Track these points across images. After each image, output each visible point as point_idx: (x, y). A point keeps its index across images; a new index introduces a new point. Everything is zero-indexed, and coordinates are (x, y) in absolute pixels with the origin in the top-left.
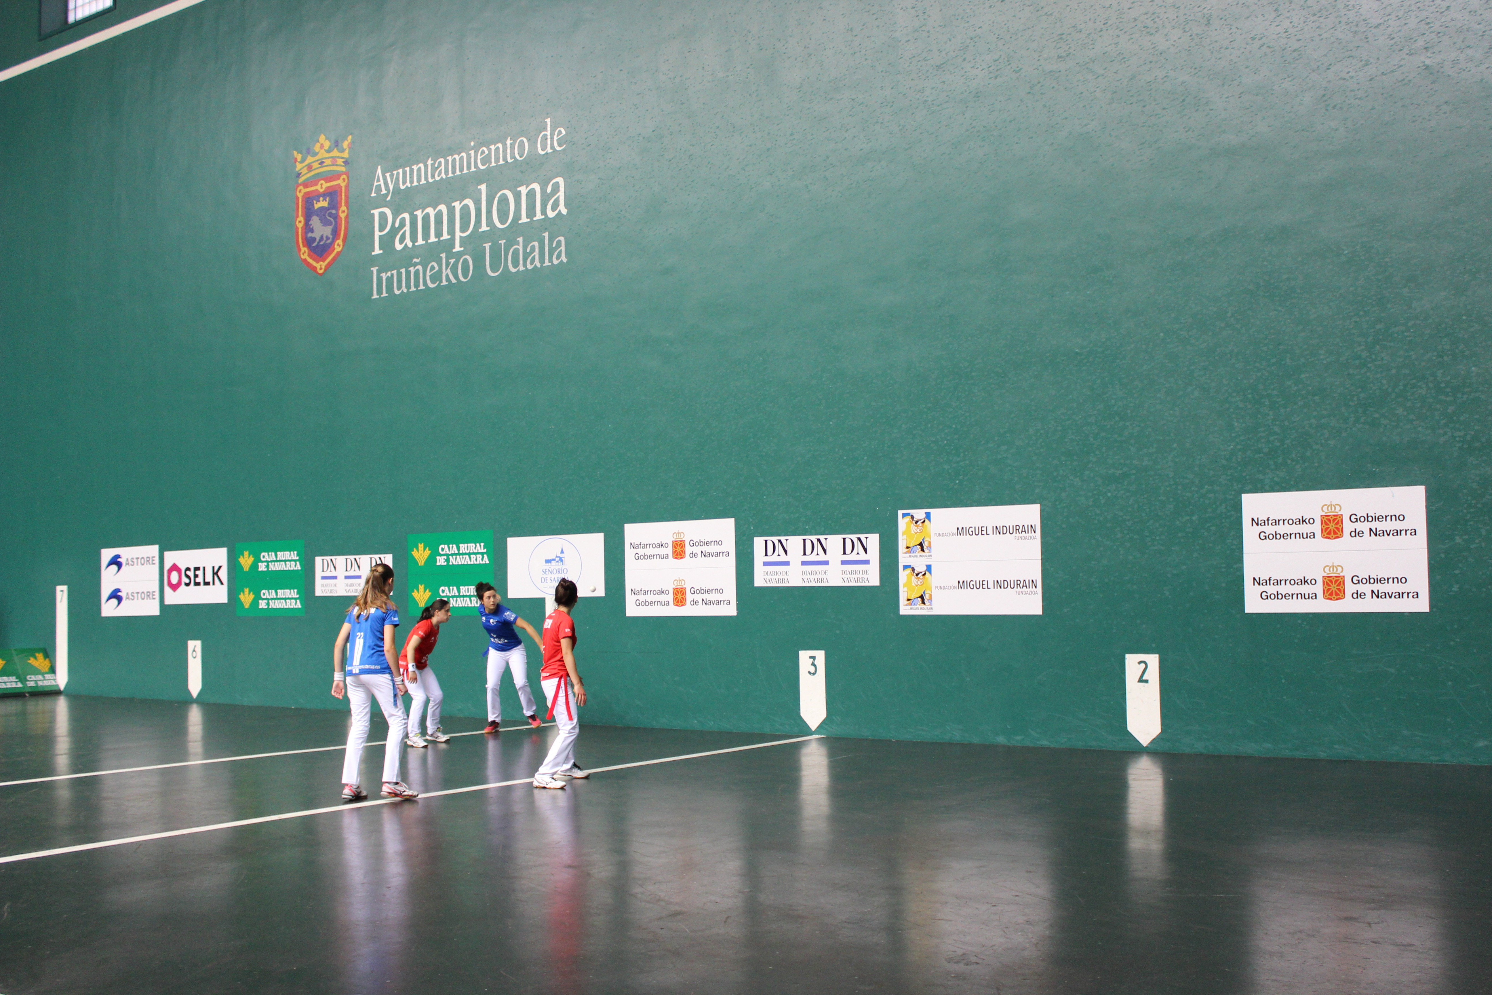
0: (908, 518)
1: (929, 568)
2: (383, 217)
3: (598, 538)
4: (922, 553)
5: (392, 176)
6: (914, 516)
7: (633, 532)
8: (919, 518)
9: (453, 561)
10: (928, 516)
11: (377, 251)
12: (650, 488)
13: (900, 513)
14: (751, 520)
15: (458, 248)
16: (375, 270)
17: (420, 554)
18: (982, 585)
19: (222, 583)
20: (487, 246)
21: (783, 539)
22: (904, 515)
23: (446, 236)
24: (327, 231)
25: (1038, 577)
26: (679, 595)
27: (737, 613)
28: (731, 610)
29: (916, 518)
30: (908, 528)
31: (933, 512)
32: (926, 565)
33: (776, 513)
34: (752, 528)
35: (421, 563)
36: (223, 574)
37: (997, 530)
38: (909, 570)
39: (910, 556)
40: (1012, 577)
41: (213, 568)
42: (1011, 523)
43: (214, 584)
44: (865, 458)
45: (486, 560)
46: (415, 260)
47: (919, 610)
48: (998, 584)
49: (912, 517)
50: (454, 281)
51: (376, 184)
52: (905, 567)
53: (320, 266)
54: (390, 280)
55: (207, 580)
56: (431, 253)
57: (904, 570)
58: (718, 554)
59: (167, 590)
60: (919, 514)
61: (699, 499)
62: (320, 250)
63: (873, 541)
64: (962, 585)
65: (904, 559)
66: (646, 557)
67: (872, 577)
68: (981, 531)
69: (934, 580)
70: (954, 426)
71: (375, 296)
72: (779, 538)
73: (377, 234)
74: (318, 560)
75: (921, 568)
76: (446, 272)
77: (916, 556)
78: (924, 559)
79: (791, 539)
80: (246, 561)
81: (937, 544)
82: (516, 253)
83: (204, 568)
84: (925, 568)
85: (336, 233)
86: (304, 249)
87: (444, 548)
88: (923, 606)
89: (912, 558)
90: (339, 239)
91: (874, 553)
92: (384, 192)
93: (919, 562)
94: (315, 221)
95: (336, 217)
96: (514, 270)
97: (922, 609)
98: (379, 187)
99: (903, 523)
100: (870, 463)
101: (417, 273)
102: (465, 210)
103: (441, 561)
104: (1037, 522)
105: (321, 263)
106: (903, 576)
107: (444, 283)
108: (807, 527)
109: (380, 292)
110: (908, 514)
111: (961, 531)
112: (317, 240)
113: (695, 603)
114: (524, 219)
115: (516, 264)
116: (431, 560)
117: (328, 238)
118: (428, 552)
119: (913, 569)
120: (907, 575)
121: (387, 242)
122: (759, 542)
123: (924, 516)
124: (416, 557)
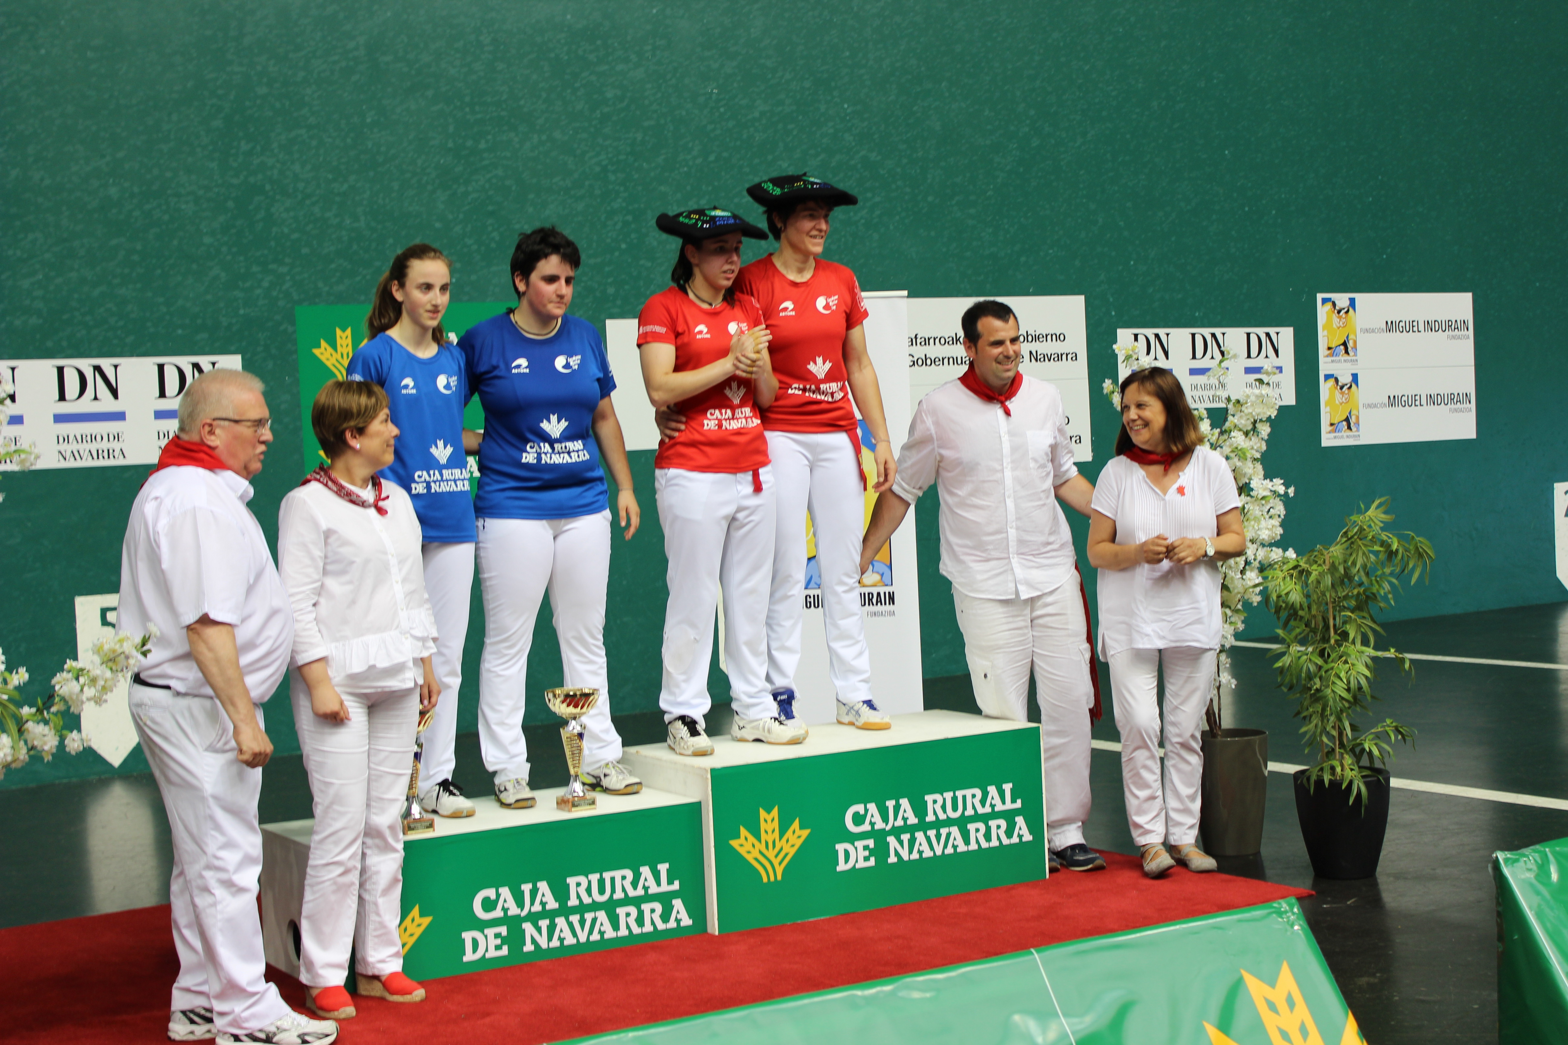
0: (1329, 306)
1: (1355, 377)
4: (1346, 357)
6: (1337, 302)
8: (1342, 306)
10: (1352, 301)
12: (933, 234)
13: (1320, 296)
14: (1111, 300)
18: (1413, 401)
21: (1162, 332)
22: (1325, 301)
25: (1471, 389)
27: (1094, 457)
28: (1083, 453)
29: (1339, 305)
30: (1329, 320)
31: (1358, 296)
32: (1352, 375)
33: (1151, 290)
34: (1113, 313)
37: (1430, 326)
38: (1331, 382)
39: (1332, 361)
40: (1445, 390)
42: (1443, 316)
44: (1274, 212)
47: (1344, 439)
48: (1433, 400)
49: (1334, 304)
52: (1327, 377)
57: (1325, 381)
58: (1059, 357)
60: (1342, 299)
61: (1023, 259)
63: (1286, 336)
64: (1393, 401)
65: (1325, 366)
66: (926, 361)
67: (1284, 392)
68: (1411, 327)
69: (1363, 394)
70: (1380, 177)
72: (1156, 331)
75: (1345, 379)
77: (1340, 361)
78: (1349, 365)
79: (1173, 331)
81: (1363, 343)
84: (1351, 378)
88: (1349, 433)
89: (1334, 364)
91: (1287, 358)
93: (1342, 369)
97: (1347, 437)
99: (1323, 312)
100: (1279, 220)
104: (1469, 316)
106: (1325, 389)
108: (1197, 314)
110: (1328, 300)
111: (1391, 327)
119: (1337, 380)
120: (1330, 389)
122: (1124, 336)
123: (1348, 303)
124: (329, 364)
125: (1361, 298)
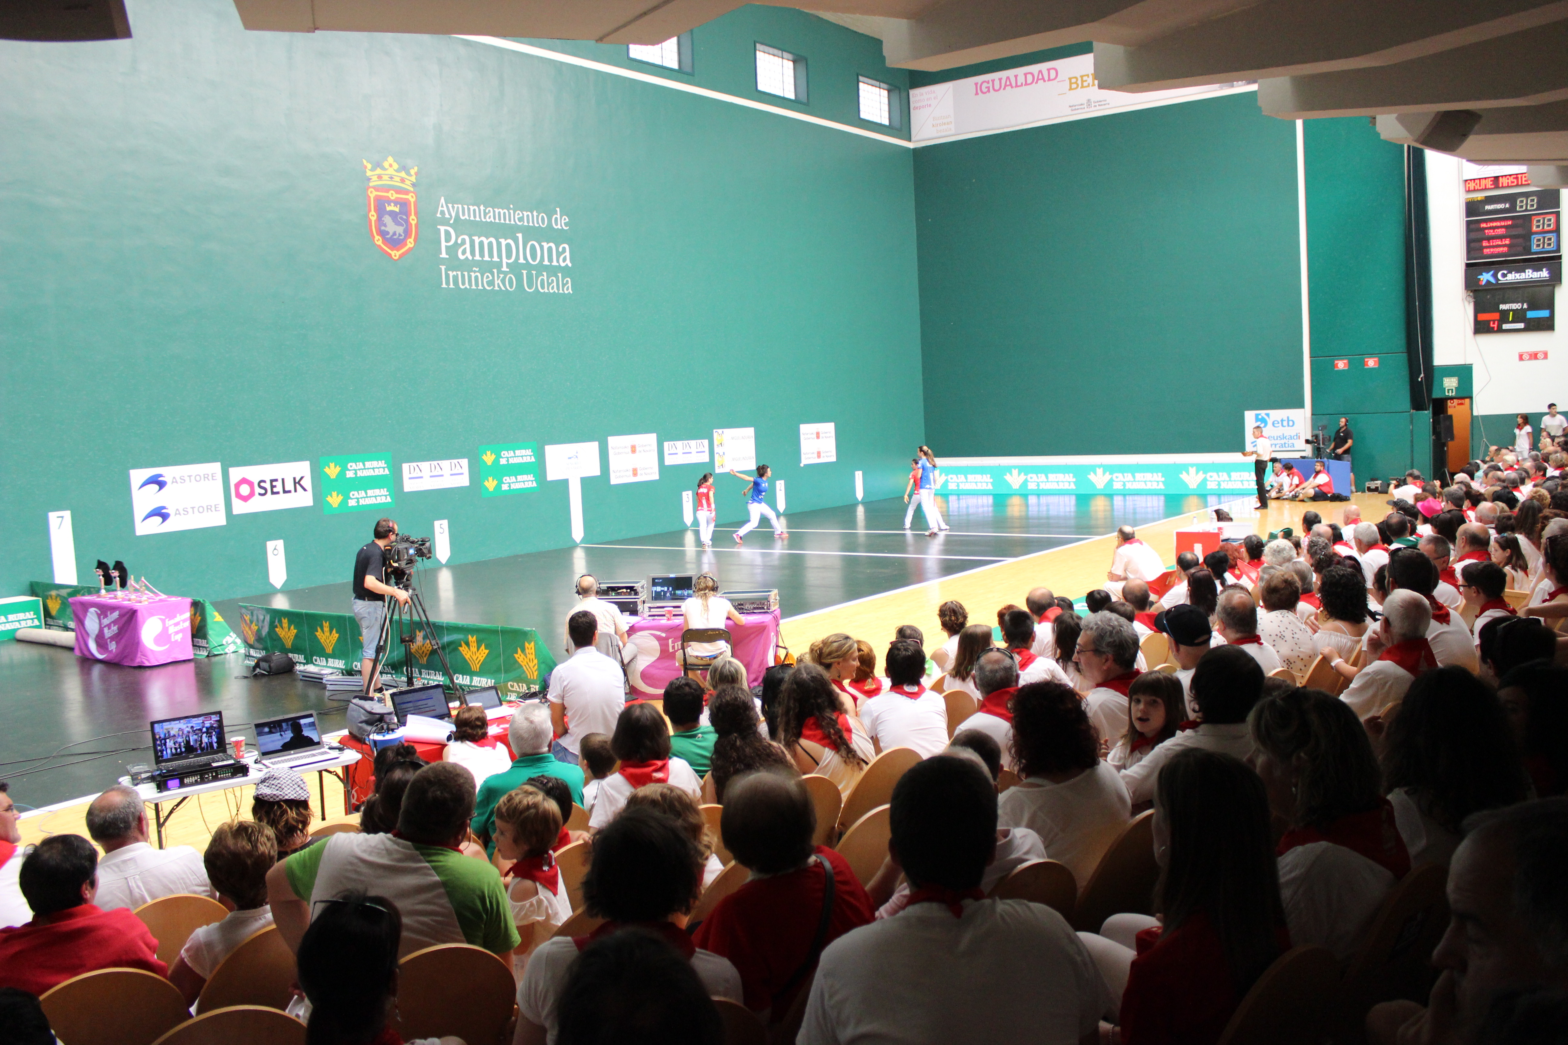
2: (447, 233)
3: (595, 446)
4: (721, 447)
5: (453, 207)
7: (613, 441)
8: (720, 433)
9: (511, 461)
10: (722, 432)
11: (444, 255)
12: (620, 419)
13: (714, 431)
14: (663, 434)
15: (505, 269)
16: (443, 268)
17: (488, 458)
18: (739, 459)
19: (305, 490)
20: (525, 272)
23: (496, 259)
24: (400, 230)
25: (754, 455)
26: (635, 473)
27: (659, 478)
28: (656, 477)
30: (717, 437)
32: (723, 452)
33: (672, 431)
34: (663, 438)
35: (489, 463)
36: (307, 483)
37: (743, 437)
40: (746, 456)
41: (294, 479)
42: (745, 435)
43: (296, 491)
44: (702, 408)
45: (533, 459)
46: (474, 269)
48: (744, 459)
50: (503, 288)
51: (440, 209)
52: (717, 453)
53: (396, 254)
54: (455, 278)
55: (287, 489)
56: (487, 267)
58: (650, 451)
59: (236, 502)
60: (720, 431)
61: (641, 425)
62: (395, 242)
63: (706, 442)
64: (734, 459)
65: (716, 450)
66: (619, 453)
67: (705, 458)
68: (738, 438)
69: (726, 457)
70: (729, 397)
71: (444, 286)
72: (674, 442)
73: (444, 244)
74: (405, 466)
75: (721, 454)
76: (497, 282)
77: (720, 449)
78: (722, 450)
79: (678, 443)
80: (332, 471)
81: (726, 443)
82: (542, 281)
83: (283, 480)
85: (407, 233)
86: (377, 237)
87: (504, 454)
88: (723, 469)
89: (718, 450)
90: (410, 237)
91: (707, 449)
92: (447, 216)
93: (720, 451)
94: (387, 219)
95: (407, 221)
96: (542, 291)
98: (443, 213)
99: (715, 435)
100: (704, 410)
101: (476, 277)
102: (508, 246)
103: (503, 461)
104: (753, 434)
105: (395, 252)
106: (716, 456)
107: (496, 288)
108: (684, 437)
109: (448, 283)
110: (717, 432)
111: (733, 438)
112: (391, 234)
113: (641, 474)
114: (546, 262)
115: (543, 288)
116: (496, 461)
117: (400, 235)
118: (494, 456)
119: (719, 454)
120: (718, 456)
121: (452, 250)
124: (485, 460)
125: (725, 430)
